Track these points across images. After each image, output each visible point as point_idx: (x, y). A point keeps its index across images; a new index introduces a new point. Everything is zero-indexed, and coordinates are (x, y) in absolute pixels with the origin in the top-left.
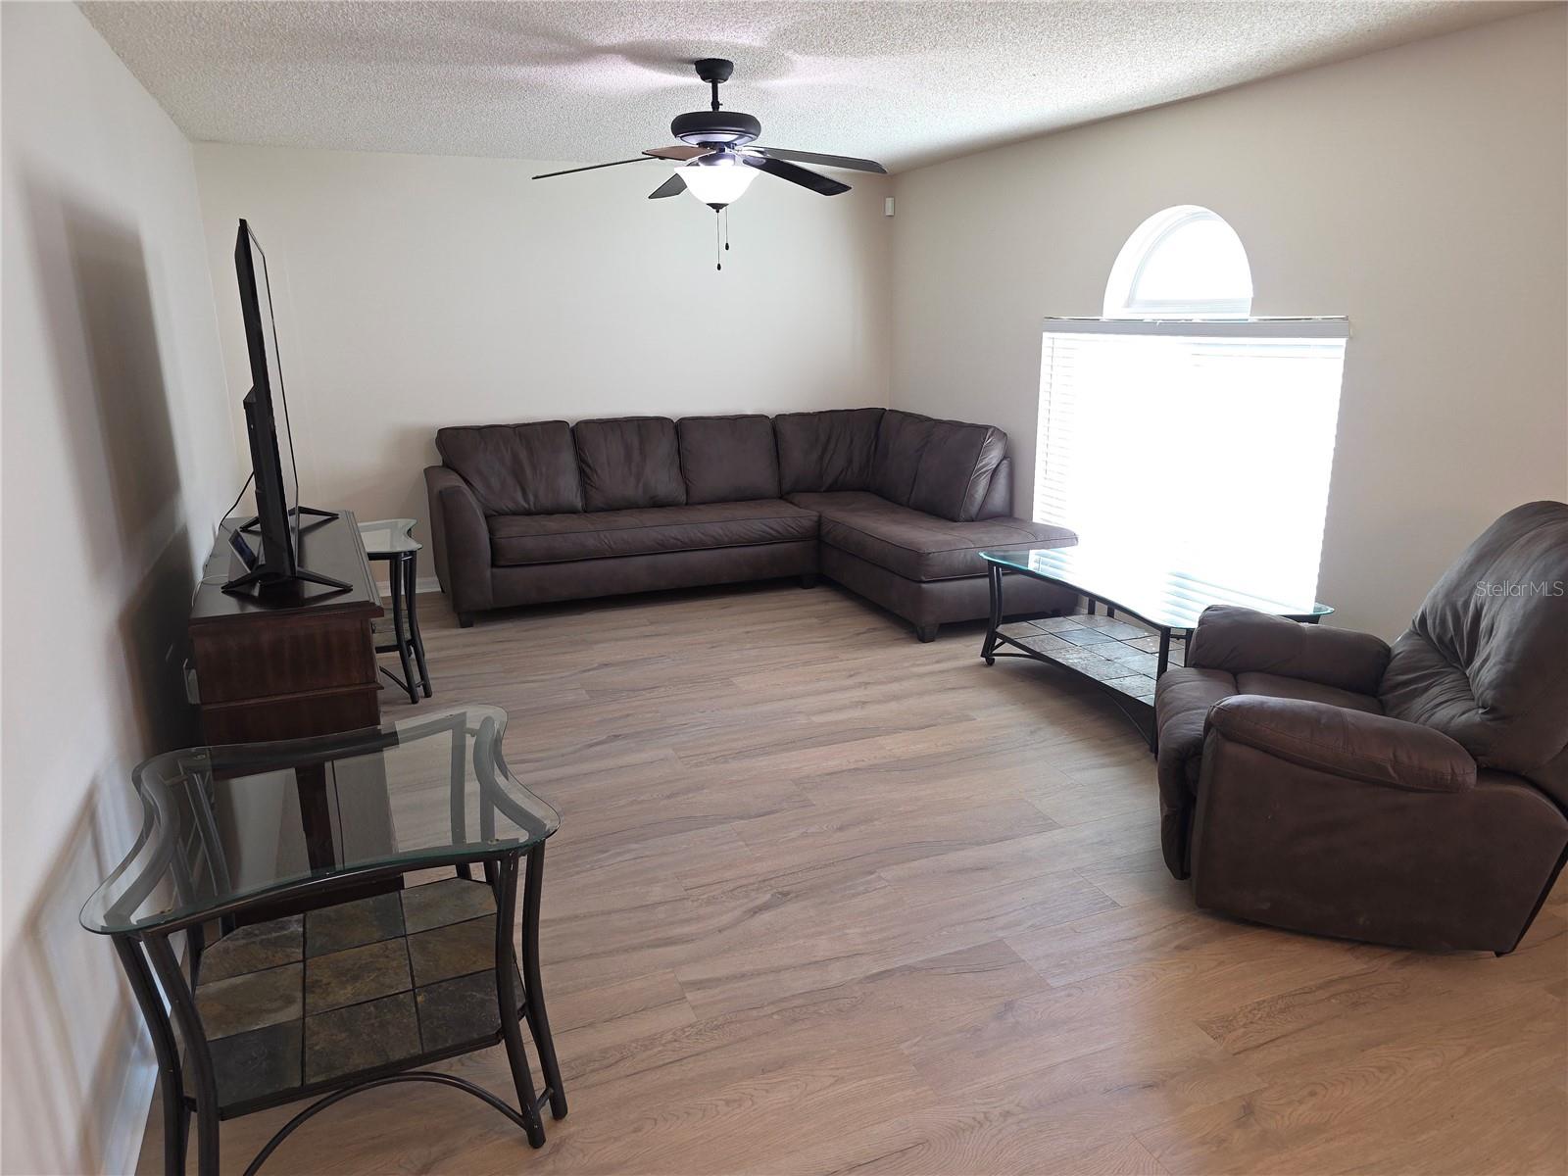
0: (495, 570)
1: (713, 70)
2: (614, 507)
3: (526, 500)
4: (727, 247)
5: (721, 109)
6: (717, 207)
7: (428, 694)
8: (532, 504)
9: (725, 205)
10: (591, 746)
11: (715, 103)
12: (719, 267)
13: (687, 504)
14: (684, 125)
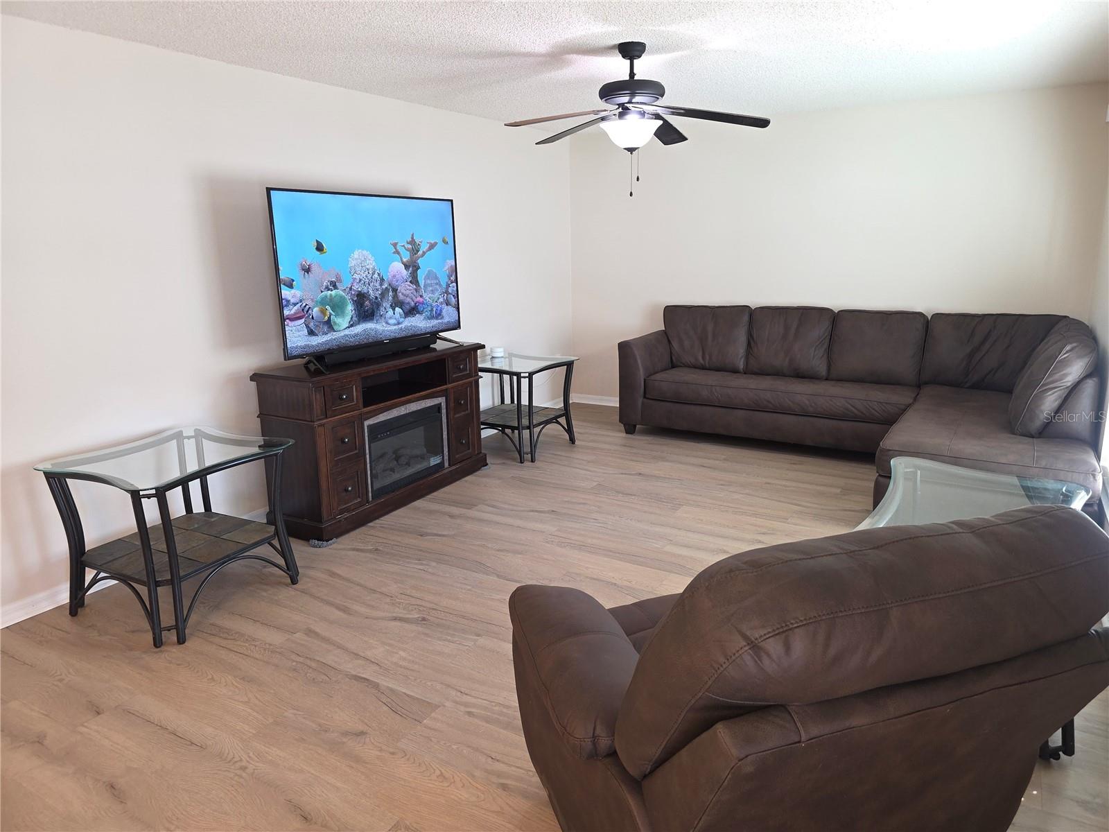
0: (645, 400)
1: (631, 51)
2: (762, 373)
3: (703, 358)
4: (638, 179)
5: (636, 78)
6: (631, 150)
7: (533, 461)
8: (707, 361)
9: (636, 149)
10: (533, 511)
11: (632, 74)
12: (631, 194)
13: (827, 379)
14: (609, 91)
